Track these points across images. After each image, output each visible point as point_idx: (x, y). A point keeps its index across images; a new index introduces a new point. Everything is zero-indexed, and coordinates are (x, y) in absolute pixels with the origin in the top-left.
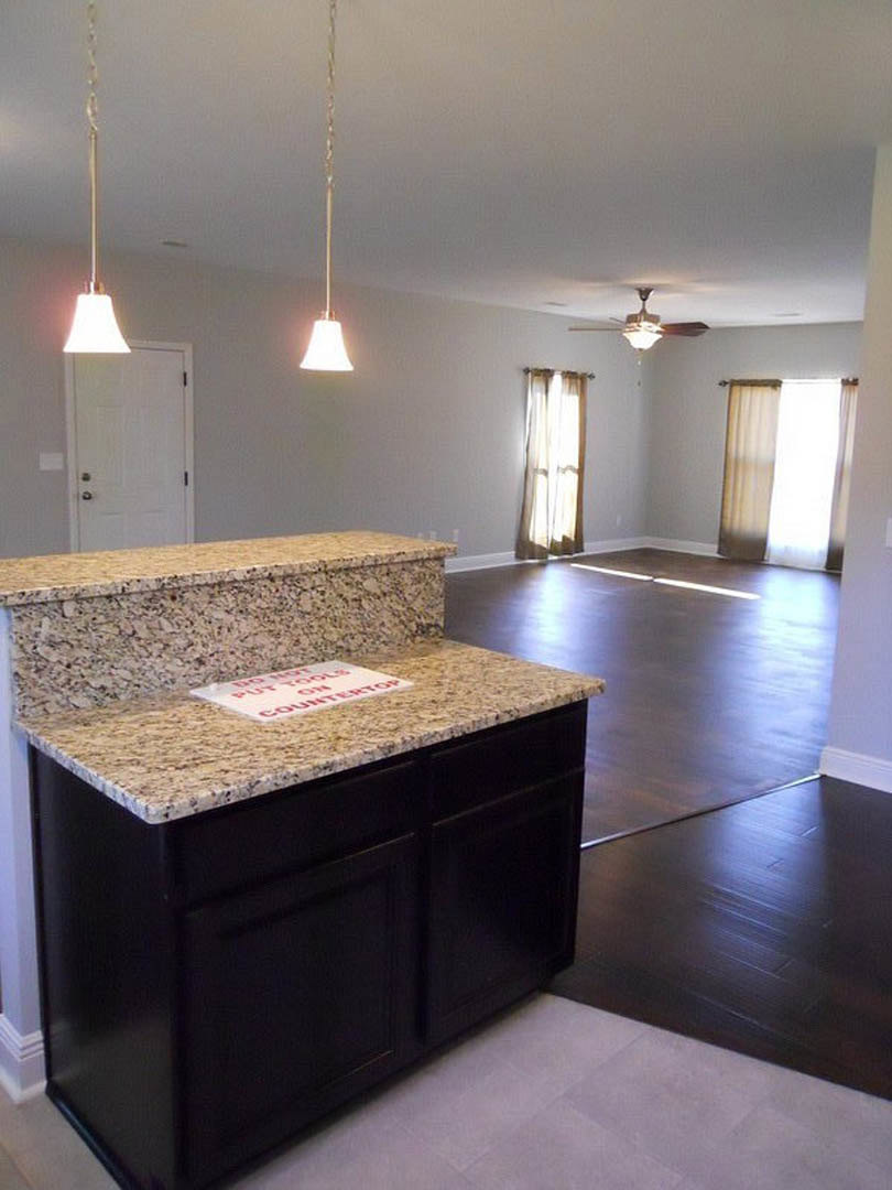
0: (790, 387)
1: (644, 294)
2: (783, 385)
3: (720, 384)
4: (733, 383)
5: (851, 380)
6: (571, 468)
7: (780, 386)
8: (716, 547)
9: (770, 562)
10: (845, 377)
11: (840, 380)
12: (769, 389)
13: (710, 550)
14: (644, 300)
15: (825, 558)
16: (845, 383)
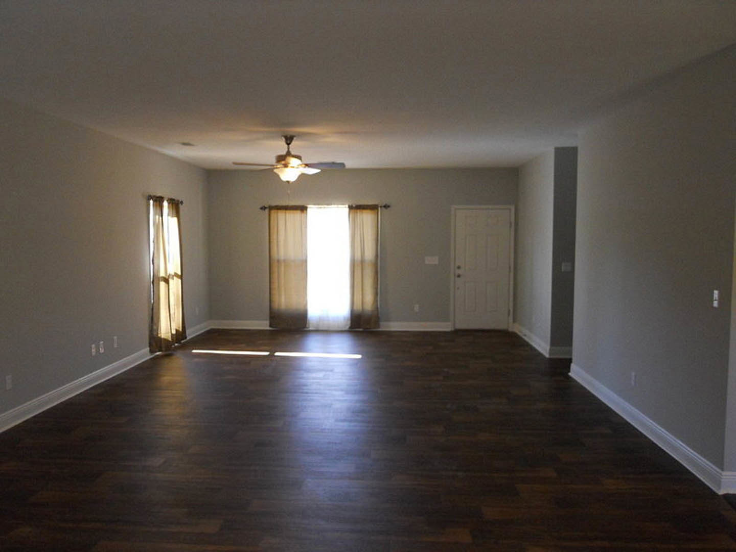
0: (313, 211)
1: (289, 140)
2: (308, 210)
3: (261, 208)
4: (271, 208)
5: (354, 206)
6: (176, 275)
7: (306, 210)
8: (268, 322)
9: (311, 329)
10: (350, 204)
11: (347, 206)
12: (299, 212)
13: (264, 325)
14: (288, 144)
15: (349, 322)
16: (351, 208)
